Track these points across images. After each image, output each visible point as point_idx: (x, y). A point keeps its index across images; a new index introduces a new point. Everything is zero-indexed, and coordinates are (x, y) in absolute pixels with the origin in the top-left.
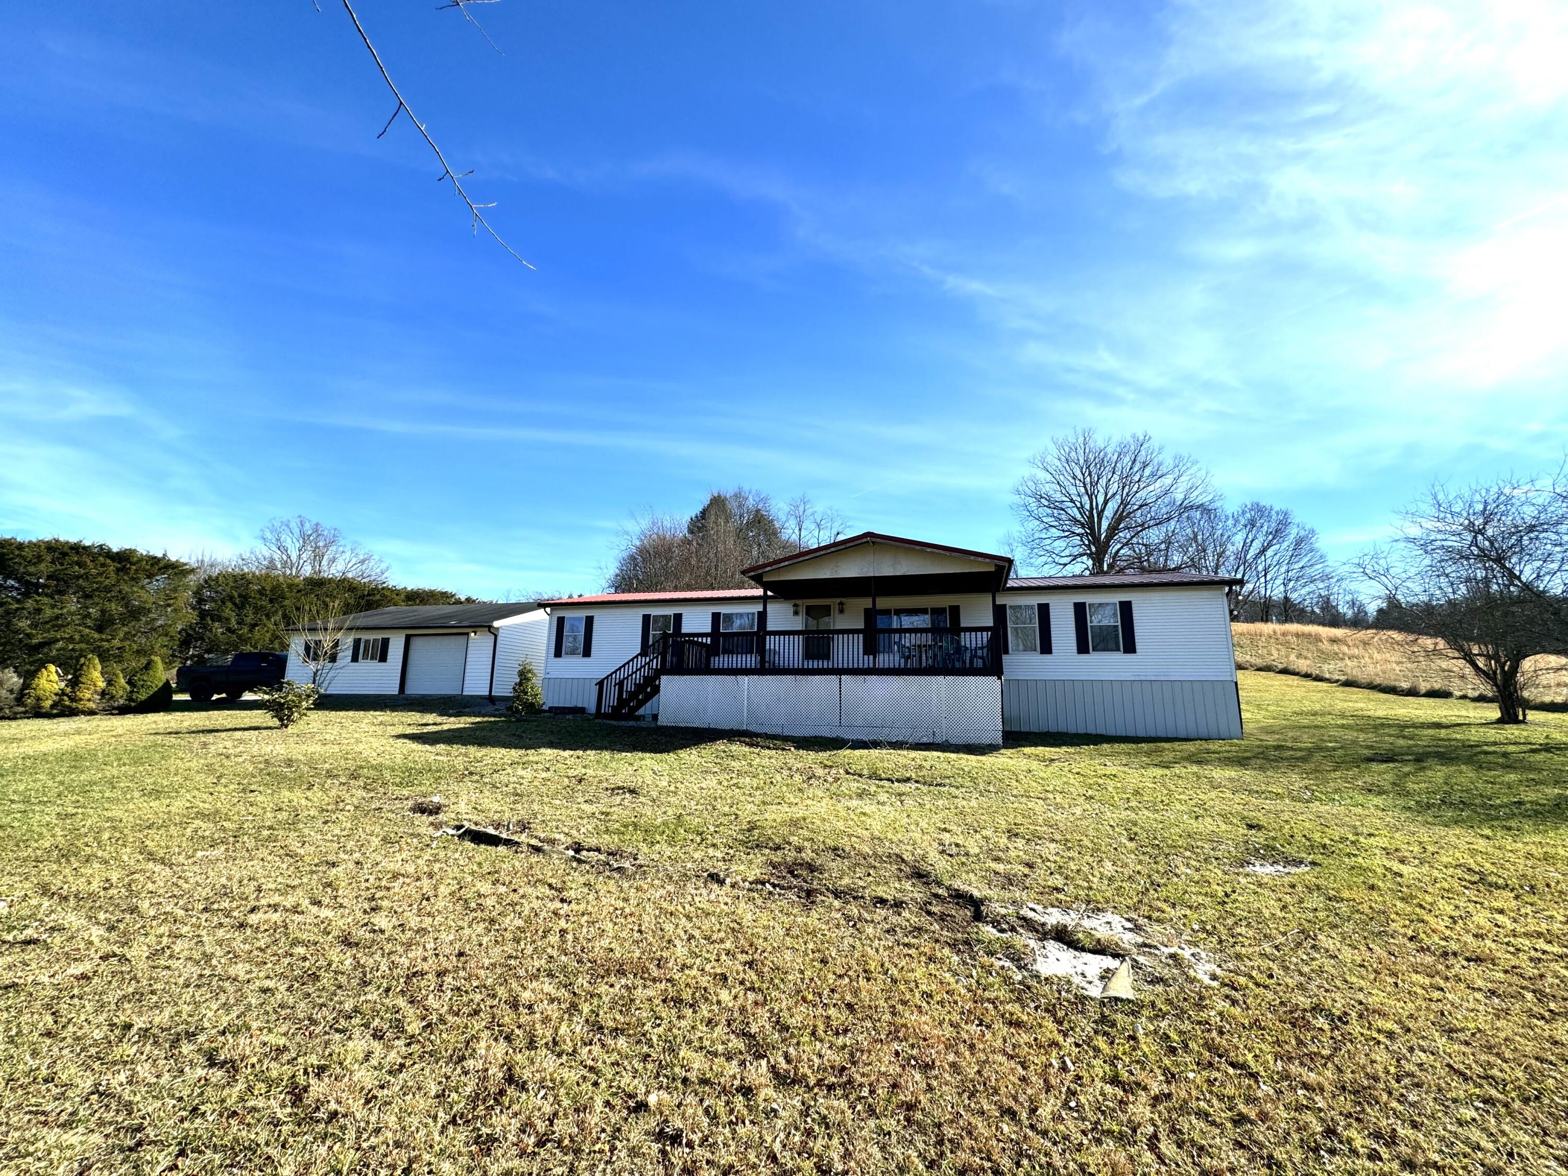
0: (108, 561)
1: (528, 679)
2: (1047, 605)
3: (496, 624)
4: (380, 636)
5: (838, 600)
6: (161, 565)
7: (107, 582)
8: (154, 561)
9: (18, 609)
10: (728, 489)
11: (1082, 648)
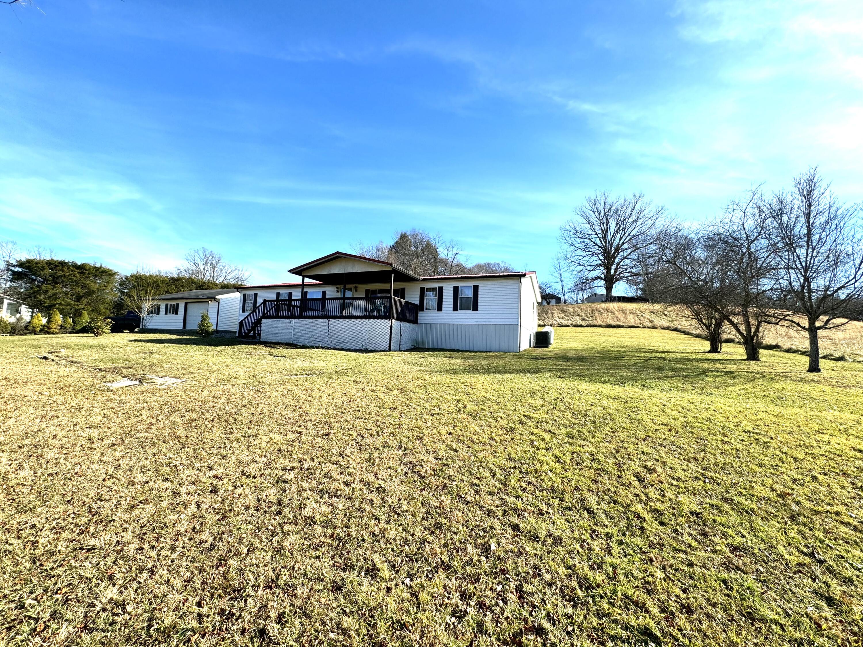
0: (74, 269)
1: (206, 320)
2: (442, 288)
3: (218, 297)
4: (175, 302)
5: (355, 285)
6: (100, 270)
7: (75, 278)
8: (96, 269)
9: (38, 291)
11: (455, 309)
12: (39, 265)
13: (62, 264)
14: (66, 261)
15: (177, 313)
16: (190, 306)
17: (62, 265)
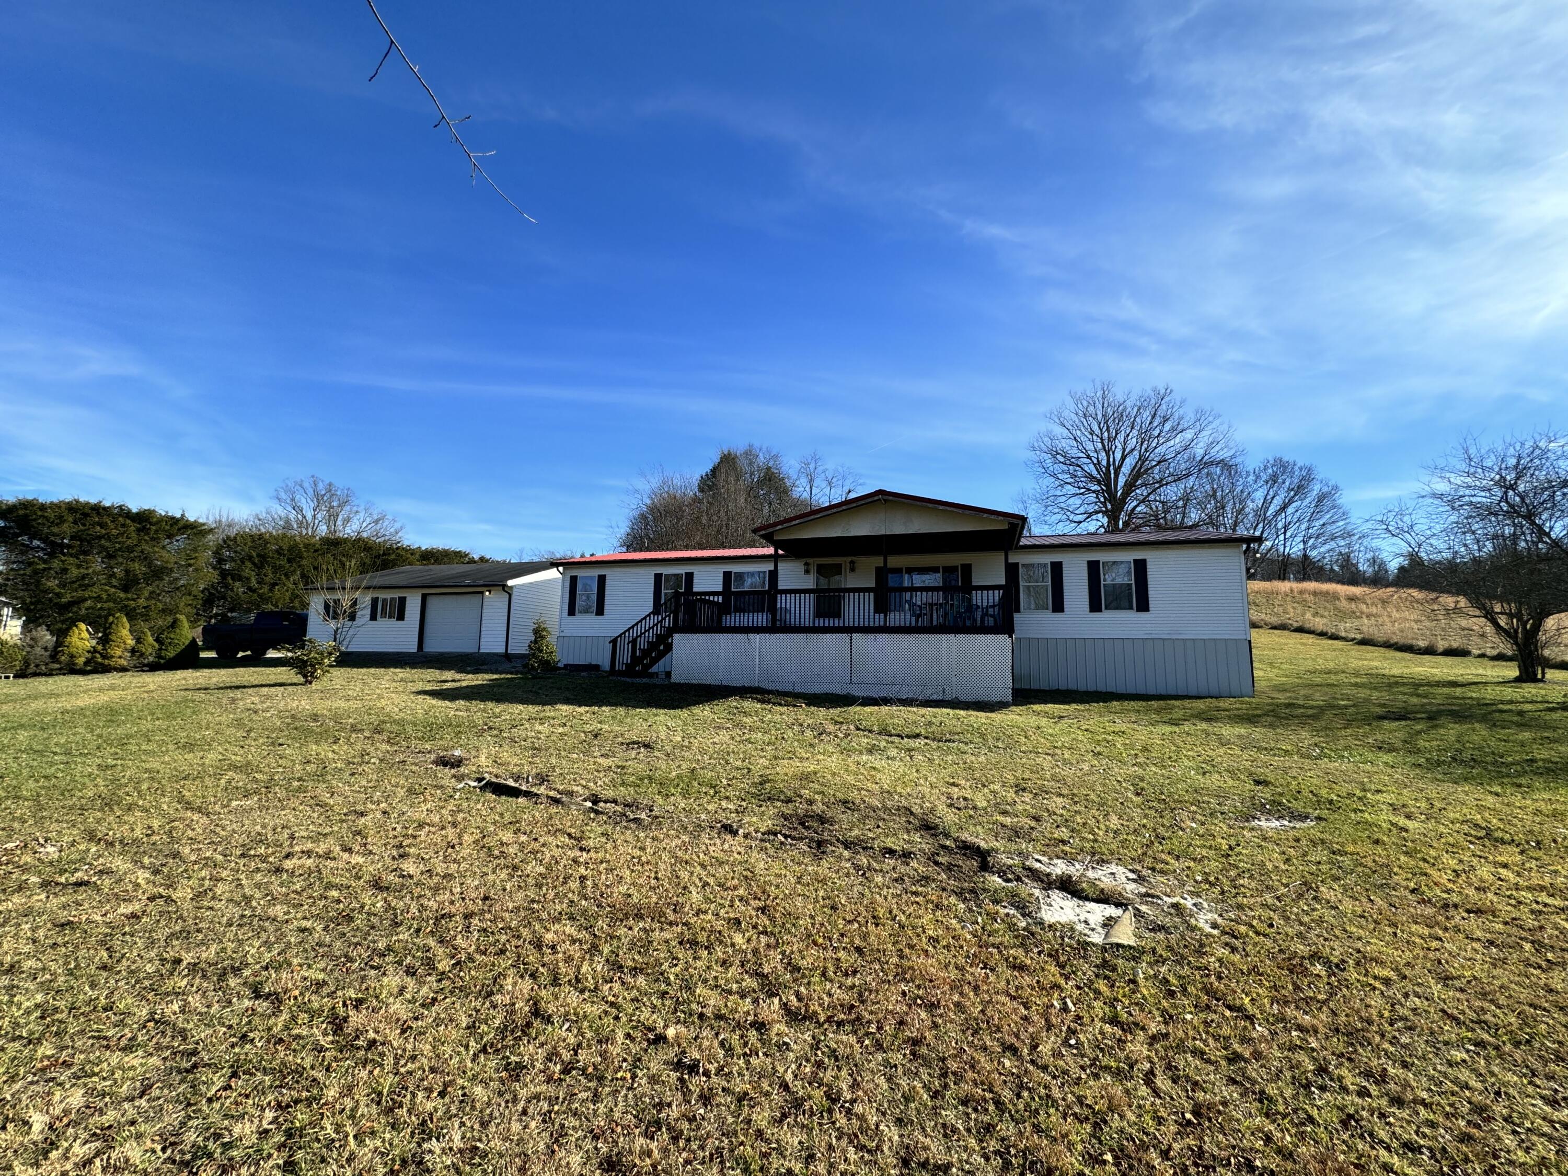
0: (128, 521)
1: (543, 637)
2: (1060, 564)
3: (510, 583)
4: (396, 594)
5: (850, 559)
6: (181, 524)
7: (129, 542)
8: (173, 521)
9: (44, 569)
10: (738, 446)
11: (1095, 606)
12: (49, 513)
13: (97, 509)
14: (107, 504)
15: (401, 617)
16: (432, 602)
17: (98, 514)
